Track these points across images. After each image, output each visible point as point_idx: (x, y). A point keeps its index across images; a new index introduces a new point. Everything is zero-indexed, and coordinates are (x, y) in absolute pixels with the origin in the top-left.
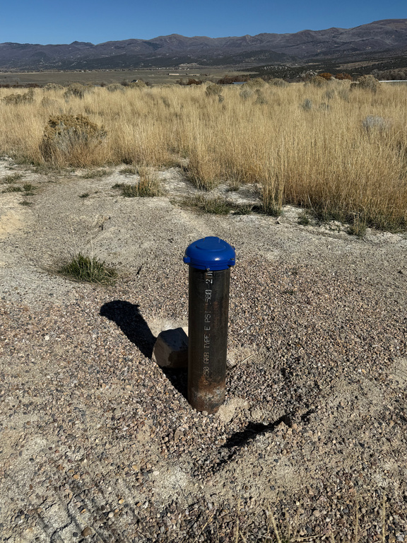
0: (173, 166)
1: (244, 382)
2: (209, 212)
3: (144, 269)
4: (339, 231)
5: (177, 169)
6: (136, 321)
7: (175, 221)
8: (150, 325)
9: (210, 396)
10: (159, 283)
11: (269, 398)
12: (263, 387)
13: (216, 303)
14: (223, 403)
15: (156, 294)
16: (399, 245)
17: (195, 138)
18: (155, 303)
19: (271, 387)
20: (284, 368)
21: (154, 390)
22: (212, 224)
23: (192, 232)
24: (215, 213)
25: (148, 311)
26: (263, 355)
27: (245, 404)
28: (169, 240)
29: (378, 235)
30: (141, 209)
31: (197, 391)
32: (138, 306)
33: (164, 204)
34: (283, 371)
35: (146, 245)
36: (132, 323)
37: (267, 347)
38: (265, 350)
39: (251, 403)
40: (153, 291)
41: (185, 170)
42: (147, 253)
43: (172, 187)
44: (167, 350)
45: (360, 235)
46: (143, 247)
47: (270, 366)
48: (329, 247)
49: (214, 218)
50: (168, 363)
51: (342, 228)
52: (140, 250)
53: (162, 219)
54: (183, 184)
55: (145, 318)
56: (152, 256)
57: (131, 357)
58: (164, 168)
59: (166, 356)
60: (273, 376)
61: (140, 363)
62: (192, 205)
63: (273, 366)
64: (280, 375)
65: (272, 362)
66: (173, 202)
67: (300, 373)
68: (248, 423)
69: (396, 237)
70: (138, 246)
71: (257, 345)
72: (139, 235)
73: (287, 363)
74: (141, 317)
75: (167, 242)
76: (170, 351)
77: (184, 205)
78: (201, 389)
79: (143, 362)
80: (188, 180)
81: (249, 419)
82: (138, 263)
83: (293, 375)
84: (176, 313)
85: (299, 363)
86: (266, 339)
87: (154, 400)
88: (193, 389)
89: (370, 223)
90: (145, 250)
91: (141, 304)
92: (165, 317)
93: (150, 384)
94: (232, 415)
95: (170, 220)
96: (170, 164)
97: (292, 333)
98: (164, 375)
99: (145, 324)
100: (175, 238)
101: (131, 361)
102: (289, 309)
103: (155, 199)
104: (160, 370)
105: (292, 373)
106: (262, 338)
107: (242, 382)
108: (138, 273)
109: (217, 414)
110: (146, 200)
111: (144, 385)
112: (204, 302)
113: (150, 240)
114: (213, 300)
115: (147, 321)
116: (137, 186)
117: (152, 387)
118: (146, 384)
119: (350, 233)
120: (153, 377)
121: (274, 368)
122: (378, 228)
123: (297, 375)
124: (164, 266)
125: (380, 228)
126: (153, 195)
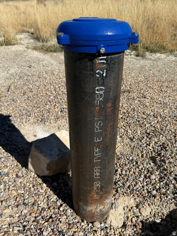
0: (25, 32)
1: (120, 175)
2: (51, 51)
3: (12, 87)
4: (131, 55)
5: (27, 34)
6: (9, 131)
7: (31, 56)
8: (23, 132)
9: (101, 207)
10: (26, 96)
11: (154, 192)
12: (141, 179)
13: (109, 105)
14: (112, 208)
15: (24, 105)
16: (167, 59)
17: (35, 15)
18: (24, 112)
19: (149, 177)
20: (153, 157)
21: (36, 208)
22: (54, 57)
23: (43, 61)
24: (55, 51)
25: (19, 120)
26: (129, 146)
27: (132, 202)
28: (28, 66)
29: (153, 55)
30: (7, 52)
31: (87, 205)
32: (10, 116)
33: (22, 49)
34: (153, 159)
35: (12, 71)
36: (6, 133)
37: (130, 138)
38: (128, 140)
39: (137, 200)
40: (22, 103)
41: (32, 34)
42: (13, 76)
43: (26, 42)
44: (44, 161)
45: (143, 56)
46: (10, 72)
47: (138, 155)
48: (131, 63)
49: (55, 54)
50: (46, 173)
51: (132, 53)
52: (8, 75)
53: (22, 55)
54: (32, 41)
55: (17, 127)
56: (18, 78)
57: (6, 170)
58: (19, 33)
59: (44, 166)
60: (145, 165)
61: (17, 175)
62: (40, 49)
63: (141, 155)
64: (152, 164)
65: (139, 152)
66: (28, 48)
67: (172, 160)
68: (141, 224)
69: (163, 56)
70: (6, 72)
71: (121, 137)
72: (7, 65)
73: (154, 151)
74: (13, 126)
75: (27, 68)
76: (48, 161)
77: (35, 48)
78: (91, 204)
79: (20, 174)
80: (35, 38)
81: (141, 218)
82: (7, 84)
83: (165, 163)
84: (44, 119)
85: (166, 151)
86: (127, 131)
87: (38, 222)
88: (81, 203)
89: (147, 49)
90: (12, 74)
91: (12, 114)
92: (35, 123)
93: (31, 200)
94: (122, 217)
95: (27, 55)
96: (23, 31)
97: (146, 123)
98: (45, 185)
99: (18, 131)
100: (33, 65)
101: (7, 174)
102: (133, 103)
103: (15, 46)
104: (40, 180)
105: (164, 161)
106: (123, 131)
107: (118, 176)
108: (8, 91)
109: (108, 222)
110: (10, 47)
111: (24, 204)
112: (94, 106)
113: (15, 68)
114: (106, 101)
115: (19, 128)
116: (3, 40)
117: (33, 204)
118: (26, 201)
119: (137, 56)
120: (32, 189)
121: (142, 156)
122: (151, 52)
123: (170, 163)
124: (27, 84)
125: (153, 51)
126: (14, 44)
